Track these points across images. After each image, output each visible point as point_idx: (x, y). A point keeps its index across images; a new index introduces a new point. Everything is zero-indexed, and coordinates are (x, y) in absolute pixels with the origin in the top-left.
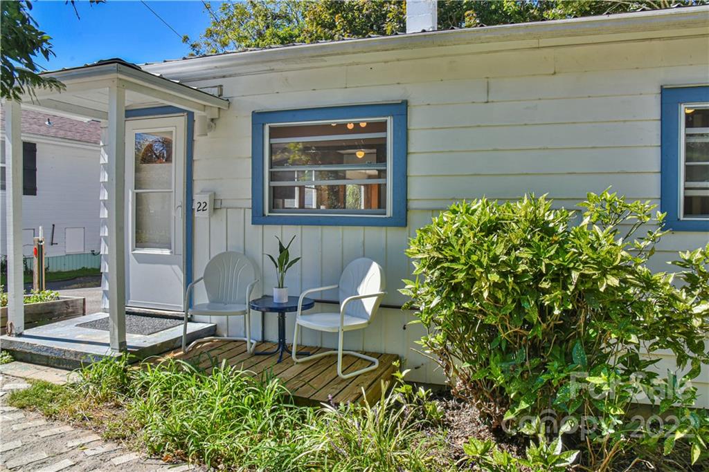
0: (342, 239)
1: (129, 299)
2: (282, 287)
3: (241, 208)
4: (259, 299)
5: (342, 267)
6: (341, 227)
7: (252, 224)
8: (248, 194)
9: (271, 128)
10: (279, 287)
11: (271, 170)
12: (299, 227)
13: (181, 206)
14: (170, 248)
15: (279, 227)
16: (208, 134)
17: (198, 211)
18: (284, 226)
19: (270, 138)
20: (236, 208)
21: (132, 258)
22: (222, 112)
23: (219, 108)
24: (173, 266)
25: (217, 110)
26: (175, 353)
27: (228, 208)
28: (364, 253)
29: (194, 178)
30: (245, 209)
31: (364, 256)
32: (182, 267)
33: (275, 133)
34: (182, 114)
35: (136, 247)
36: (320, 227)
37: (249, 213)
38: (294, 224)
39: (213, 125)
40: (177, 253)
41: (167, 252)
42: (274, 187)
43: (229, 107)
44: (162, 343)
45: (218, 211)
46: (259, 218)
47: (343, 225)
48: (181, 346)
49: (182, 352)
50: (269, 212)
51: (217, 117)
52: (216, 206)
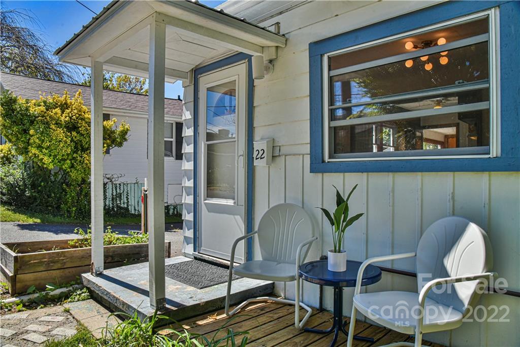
0: (422, 189)
1: (201, 247)
2: (339, 252)
3: (300, 155)
4: (317, 262)
5: (421, 228)
6: (420, 174)
7: (311, 172)
8: (306, 137)
9: (329, 58)
10: (335, 252)
11: (331, 107)
12: (365, 174)
13: (243, 155)
14: (234, 199)
15: (341, 175)
16: (265, 76)
17: (257, 159)
18: (346, 174)
19: (330, 70)
20: (294, 155)
21: (204, 207)
22: (280, 51)
23: (277, 47)
24: (236, 217)
25: (274, 49)
26: (217, 315)
27: (286, 156)
28: (453, 212)
29: (255, 125)
30: (303, 155)
31: (453, 215)
32: (244, 219)
33: (334, 63)
34: (244, 61)
35: (207, 197)
36: (391, 174)
37: (307, 159)
38: (358, 171)
39: (271, 66)
40: (239, 204)
41: (230, 202)
42: (335, 128)
43: (286, 44)
44: (207, 302)
45: (278, 159)
46: (318, 166)
47: (422, 171)
48: (224, 308)
49: (225, 315)
50: (330, 158)
51: (274, 57)
52: (275, 153)
